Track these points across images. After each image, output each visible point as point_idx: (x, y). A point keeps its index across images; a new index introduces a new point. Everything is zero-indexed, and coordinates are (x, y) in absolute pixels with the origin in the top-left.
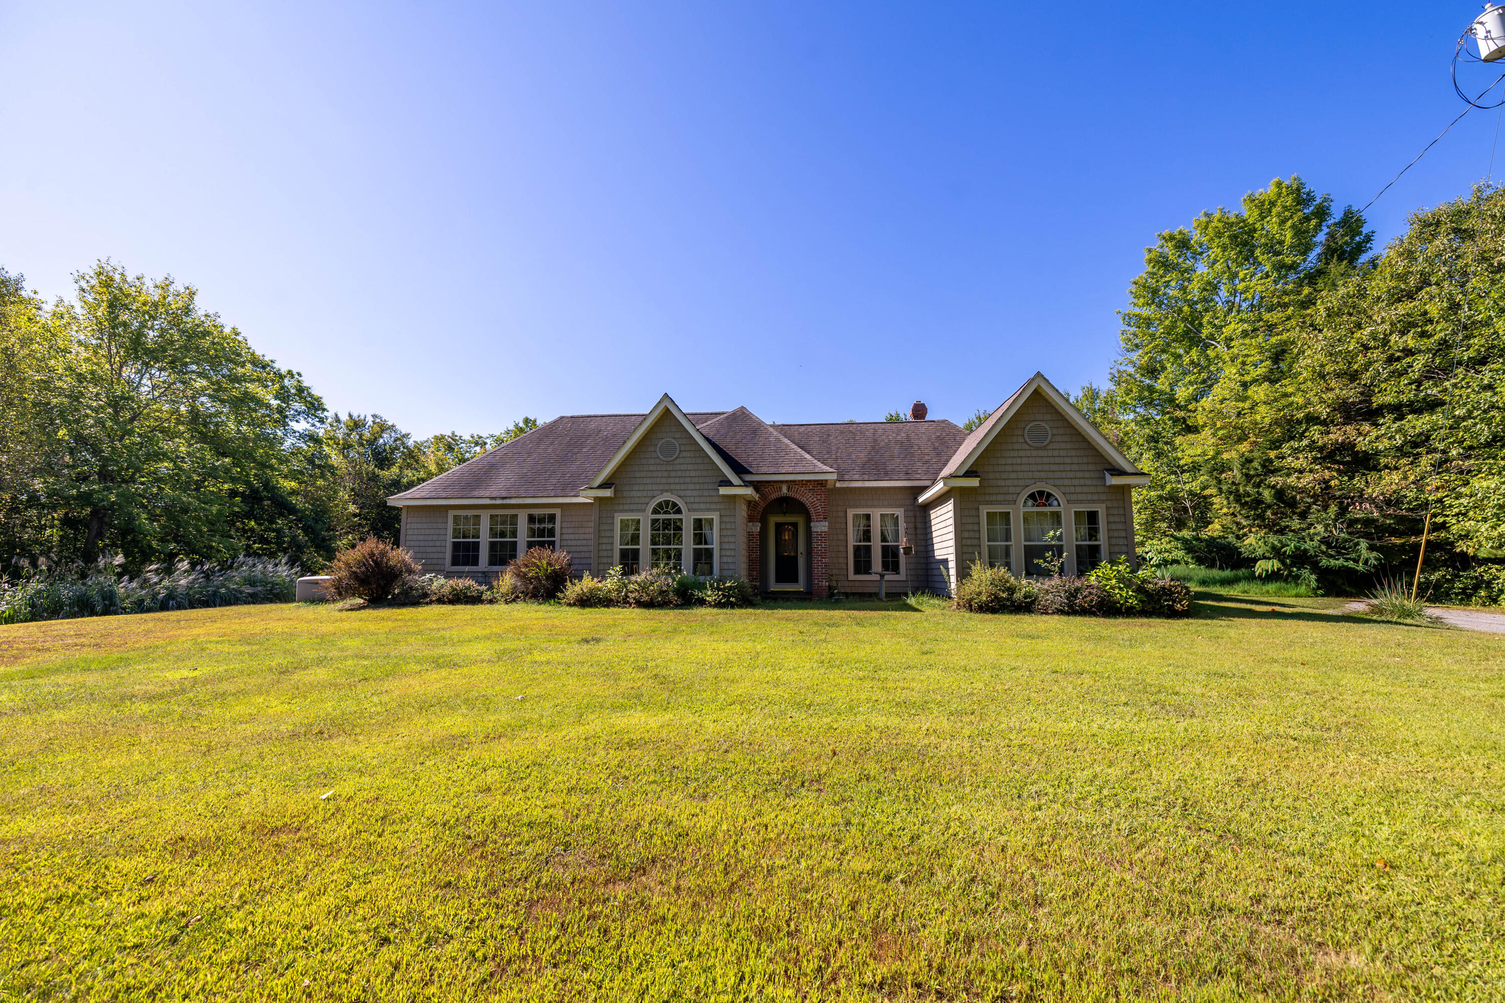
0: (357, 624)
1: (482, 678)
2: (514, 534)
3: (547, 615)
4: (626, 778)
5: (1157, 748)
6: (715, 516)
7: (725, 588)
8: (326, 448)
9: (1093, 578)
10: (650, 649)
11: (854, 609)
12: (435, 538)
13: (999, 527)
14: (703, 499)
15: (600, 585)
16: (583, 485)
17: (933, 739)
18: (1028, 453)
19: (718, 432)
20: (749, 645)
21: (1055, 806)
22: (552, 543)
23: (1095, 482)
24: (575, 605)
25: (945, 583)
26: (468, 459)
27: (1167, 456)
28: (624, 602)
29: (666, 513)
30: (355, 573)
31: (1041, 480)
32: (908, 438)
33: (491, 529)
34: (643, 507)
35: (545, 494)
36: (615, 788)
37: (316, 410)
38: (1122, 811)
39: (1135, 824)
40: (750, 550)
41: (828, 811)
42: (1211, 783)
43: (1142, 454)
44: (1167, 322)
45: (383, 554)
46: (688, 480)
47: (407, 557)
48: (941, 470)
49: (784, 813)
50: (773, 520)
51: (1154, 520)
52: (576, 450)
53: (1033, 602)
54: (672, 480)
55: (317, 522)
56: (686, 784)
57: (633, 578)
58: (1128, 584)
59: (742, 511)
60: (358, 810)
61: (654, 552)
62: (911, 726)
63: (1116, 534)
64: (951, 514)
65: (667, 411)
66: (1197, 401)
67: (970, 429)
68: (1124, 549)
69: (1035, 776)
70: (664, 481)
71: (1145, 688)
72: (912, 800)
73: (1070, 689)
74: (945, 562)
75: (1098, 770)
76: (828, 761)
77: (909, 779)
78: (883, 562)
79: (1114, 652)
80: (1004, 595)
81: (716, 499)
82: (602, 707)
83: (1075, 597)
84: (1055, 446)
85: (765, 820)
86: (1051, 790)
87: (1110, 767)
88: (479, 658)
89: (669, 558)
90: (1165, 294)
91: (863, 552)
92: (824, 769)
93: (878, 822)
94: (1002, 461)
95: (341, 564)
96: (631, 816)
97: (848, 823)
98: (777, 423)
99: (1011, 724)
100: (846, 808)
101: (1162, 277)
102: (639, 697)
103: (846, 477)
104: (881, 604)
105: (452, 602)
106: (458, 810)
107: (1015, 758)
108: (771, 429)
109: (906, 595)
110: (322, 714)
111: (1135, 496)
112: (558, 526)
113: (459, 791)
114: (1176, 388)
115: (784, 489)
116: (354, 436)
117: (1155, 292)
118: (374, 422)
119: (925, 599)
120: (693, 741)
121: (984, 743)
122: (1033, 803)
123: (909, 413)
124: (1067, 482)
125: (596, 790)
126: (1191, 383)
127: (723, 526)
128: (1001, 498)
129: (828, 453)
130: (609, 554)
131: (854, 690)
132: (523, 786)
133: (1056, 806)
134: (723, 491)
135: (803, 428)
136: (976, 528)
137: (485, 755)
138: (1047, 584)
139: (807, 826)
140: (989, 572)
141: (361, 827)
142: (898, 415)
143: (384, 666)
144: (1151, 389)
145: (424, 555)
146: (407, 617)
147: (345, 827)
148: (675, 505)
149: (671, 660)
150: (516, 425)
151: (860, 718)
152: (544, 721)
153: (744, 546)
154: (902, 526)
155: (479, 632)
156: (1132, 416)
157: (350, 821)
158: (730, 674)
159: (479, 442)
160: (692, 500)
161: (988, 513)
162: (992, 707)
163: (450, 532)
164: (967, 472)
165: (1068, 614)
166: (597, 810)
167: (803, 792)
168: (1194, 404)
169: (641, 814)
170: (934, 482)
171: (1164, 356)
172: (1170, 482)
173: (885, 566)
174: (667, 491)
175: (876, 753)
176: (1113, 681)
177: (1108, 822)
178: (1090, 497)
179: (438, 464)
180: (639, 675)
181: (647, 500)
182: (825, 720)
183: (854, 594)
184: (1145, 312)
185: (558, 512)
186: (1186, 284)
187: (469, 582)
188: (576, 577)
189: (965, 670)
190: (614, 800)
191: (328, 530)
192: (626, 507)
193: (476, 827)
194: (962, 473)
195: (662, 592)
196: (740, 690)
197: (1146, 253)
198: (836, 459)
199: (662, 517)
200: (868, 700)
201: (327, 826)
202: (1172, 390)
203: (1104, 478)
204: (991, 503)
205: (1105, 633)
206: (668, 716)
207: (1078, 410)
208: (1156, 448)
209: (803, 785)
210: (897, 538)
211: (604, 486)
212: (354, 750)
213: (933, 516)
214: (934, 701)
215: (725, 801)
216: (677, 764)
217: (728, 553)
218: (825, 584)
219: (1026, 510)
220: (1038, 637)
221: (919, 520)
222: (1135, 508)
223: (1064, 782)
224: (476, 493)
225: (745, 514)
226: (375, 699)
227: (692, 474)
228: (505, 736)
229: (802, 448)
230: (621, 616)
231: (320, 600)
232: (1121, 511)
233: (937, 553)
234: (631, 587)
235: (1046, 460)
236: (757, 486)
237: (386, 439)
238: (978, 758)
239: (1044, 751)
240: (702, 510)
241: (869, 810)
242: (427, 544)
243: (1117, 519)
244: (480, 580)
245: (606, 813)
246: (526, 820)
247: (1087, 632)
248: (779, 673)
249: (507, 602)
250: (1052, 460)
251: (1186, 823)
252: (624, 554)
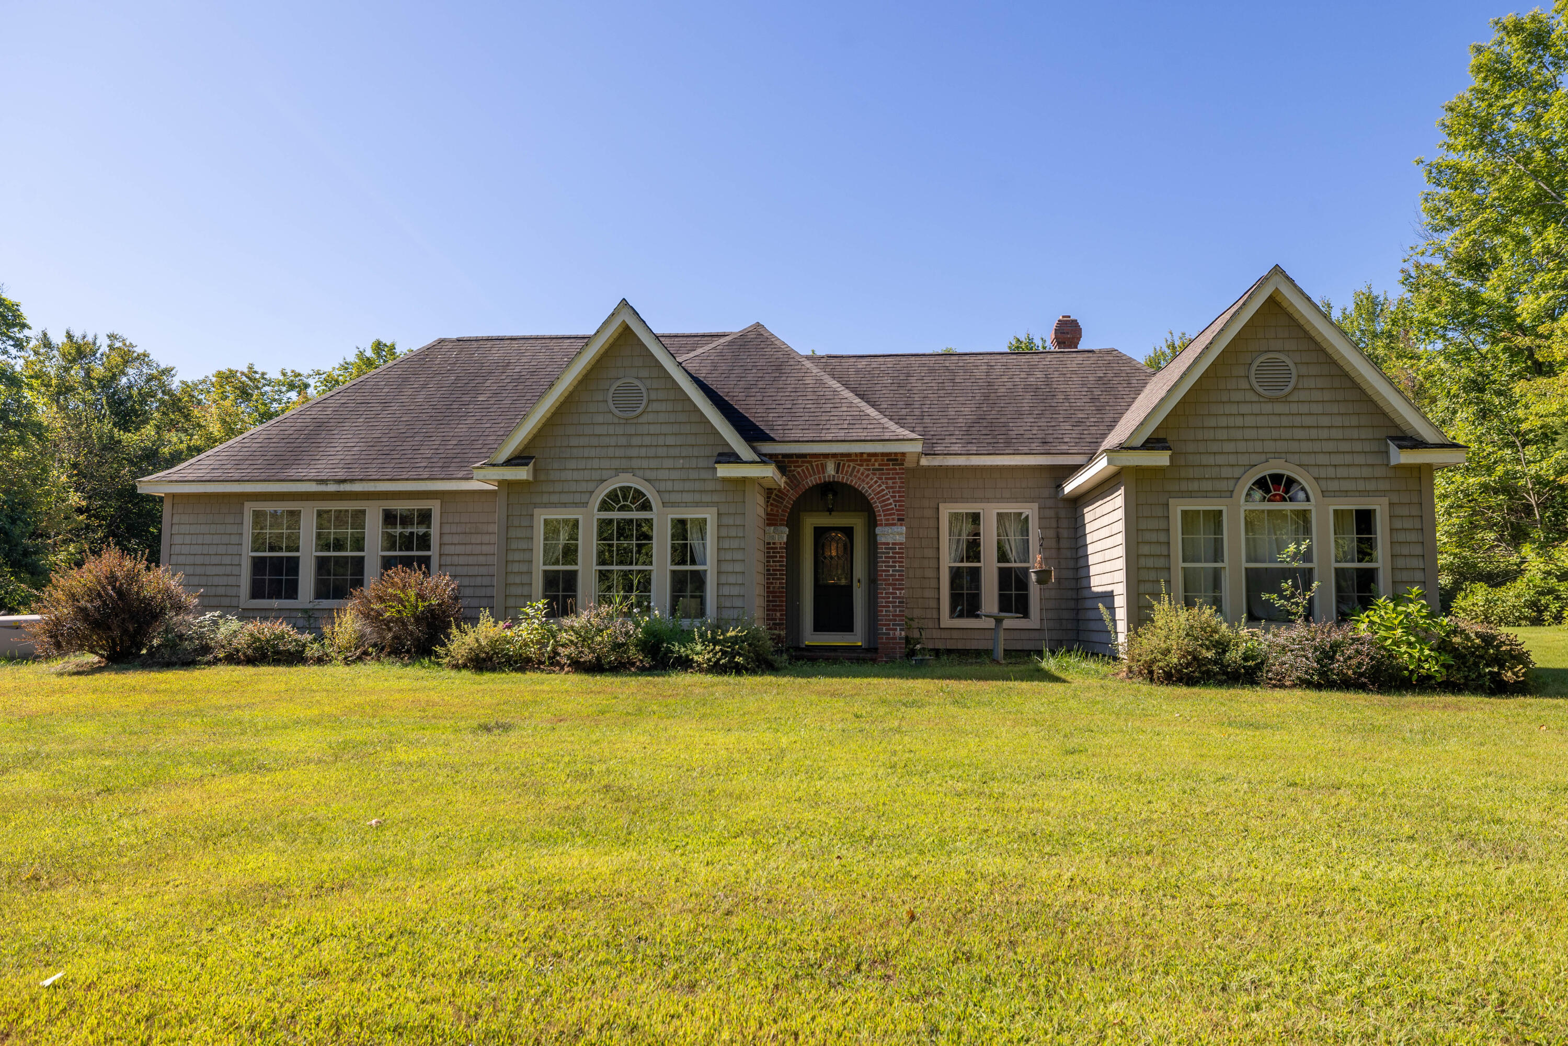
0: (89, 698)
1: (309, 789)
2: (359, 544)
3: (417, 684)
4: (558, 955)
5: (1460, 912)
6: (709, 515)
7: (726, 640)
8: (27, 393)
9: (1362, 626)
10: (596, 742)
11: (950, 677)
12: (221, 549)
13: (1203, 537)
14: (688, 486)
15: (509, 633)
16: (479, 458)
17: (1081, 895)
18: (1256, 408)
19: (715, 368)
20: (768, 737)
21: (1284, 1004)
22: (426, 561)
23: (1371, 460)
24: (465, 666)
25: (1108, 634)
26: (276, 414)
27: (1498, 416)
28: (552, 663)
29: (622, 509)
30: (83, 610)
31: (1277, 454)
32: (1048, 381)
33: (319, 535)
34: (585, 498)
35: (412, 474)
36: (539, 972)
37: (10, 326)
38: (1396, 1012)
39: (1417, 1033)
40: (770, 574)
41: (900, 1010)
42: (1548, 968)
43: (1455, 412)
44: (1505, 180)
45: (132, 577)
46: (662, 452)
47: (174, 584)
48: (1104, 436)
49: (827, 1014)
50: (811, 522)
51: (1474, 526)
52: (466, 398)
53: (1259, 666)
54: (634, 452)
55: (13, 522)
56: (661, 966)
57: (566, 621)
58: (1424, 637)
59: (757, 506)
60: (106, 1005)
61: (603, 576)
62: (1044, 873)
63: (1405, 551)
64: (1120, 514)
65: (626, 332)
66: (1554, 319)
67: (1156, 365)
68: (1419, 576)
69: (1252, 956)
70: (619, 452)
71: (1445, 811)
72: (1043, 994)
73: (1317, 814)
74: (1108, 597)
75: (1359, 945)
76: (901, 929)
77: (1038, 960)
78: (1001, 597)
79: (1396, 752)
80: (1209, 655)
81: (710, 486)
82: (515, 839)
83: (1332, 658)
84: (1303, 395)
85: (794, 1025)
86: (1278, 978)
87: (1379, 941)
88: (302, 757)
89: (629, 588)
90: (1502, 129)
91: (965, 581)
92: (895, 942)
93: (985, 1029)
94: (1212, 422)
95: (60, 595)
96: (568, 1016)
97: (934, 1030)
98: (820, 353)
99: (1215, 871)
100: (930, 1006)
101: (1497, 97)
102: (578, 822)
103: (938, 449)
104: (996, 669)
105: (251, 661)
106: (275, 1005)
107: (1219, 926)
108: (808, 364)
109: (1040, 653)
110: (37, 848)
111: (1440, 484)
112: (435, 531)
113: (276, 975)
114: (1518, 297)
115: (831, 469)
116: (76, 373)
117: (1485, 125)
118: (111, 347)
119: (1073, 660)
120: (672, 896)
121: (1167, 902)
122: (1246, 1000)
123: (1050, 336)
124: (1322, 459)
125: (509, 975)
126: (1544, 287)
127: (724, 533)
128: (1207, 486)
129: (908, 405)
130: (525, 579)
131: (948, 814)
132: (383, 967)
133: (1288, 1004)
134: (724, 471)
135: (864, 362)
136: (1162, 537)
137: (318, 917)
138: (1284, 635)
139: (865, 1034)
140: (1183, 615)
141: (112, 1032)
142: (1031, 341)
143: (139, 768)
144: (1473, 298)
145: (203, 581)
146: (175, 687)
147: (85, 1032)
148: (639, 494)
149: (633, 761)
150: (361, 355)
151: (956, 859)
152: (416, 862)
153: (761, 568)
154: (1035, 532)
155: (300, 712)
156: (1440, 345)
157: (93, 1021)
158: (735, 786)
159: (296, 384)
160: (669, 486)
161: (1185, 513)
162: (1183, 842)
163: (247, 540)
164: (1148, 441)
165: (1319, 687)
166: (510, 1007)
167: (859, 979)
168: (1548, 324)
169: (585, 1014)
170: (1092, 457)
171: (1498, 240)
172: (1503, 460)
173: (1005, 604)
174: (625, 470)
175: (984, 918)
176: (1391, 800)
177: (1371, 1030)
178: (1361, 486)
179: (224, 422)
180: (578, 785)
181: (591, 486)
182: (897, 862)
183: (949, 652)
184: (1467, 161)
185: (435, 506)
186: (1540, 110)
187: (282, 627)
188: (466, 619)
189: (1139, 780)
190: (538, 990)
191: (34, 535)
192: (555, 498)
193: (306, 1033)
194: (1139, 441)
195: (617, 646)
196: (751, 812)
197: (1472, 54)
198: (922, 417)
199: (616, 515)
200: (971, 830)
201: (54, 1030)
202: (1510, 300)
203: (1387, 453)
204: (1190, 494)
205: (1381, 720)
206: (629, 855)
207: (1344, 333)
208: (1479, 401)
209: (858, 968)
210: (1025, 554)
211: (515, 460)
212: (92, 907)
213: (1088, 518)
214: (1083, 831)
215: (727, 993)
216: (644, 933)
217: (732, 579)
218: (900, 633)
219: (1251, 506)
220: (1266, 726)
221: (1064, 523)
222: (1440, 507)
223: (1300, 965)
224: (292, 473)
225: (761, 511)
226: (126, 823)
227: (670, 440)
228: (350, 885)
229: (862, 396)
230: (546, 687)
231: (24, 656)
232: (1415, 511)
233: (1094, 581)
234: (564, 637)
235: (1285, 421)
236: (783, 463)
237: (132, 375)
238: (1156, 925)
239: (1268, 915)
240: (686, 504)
241: (970, 1009)
242: (207, 560)
243: (1408, 524)
244: (301, 623)
245: (526, 1012)
246: (389, 1022)
247: (1350, 718)
248: (819, 784)
249: (347, 662)
250: (1297, 421)
251: (1502, 1032)
252: (551, 580)
